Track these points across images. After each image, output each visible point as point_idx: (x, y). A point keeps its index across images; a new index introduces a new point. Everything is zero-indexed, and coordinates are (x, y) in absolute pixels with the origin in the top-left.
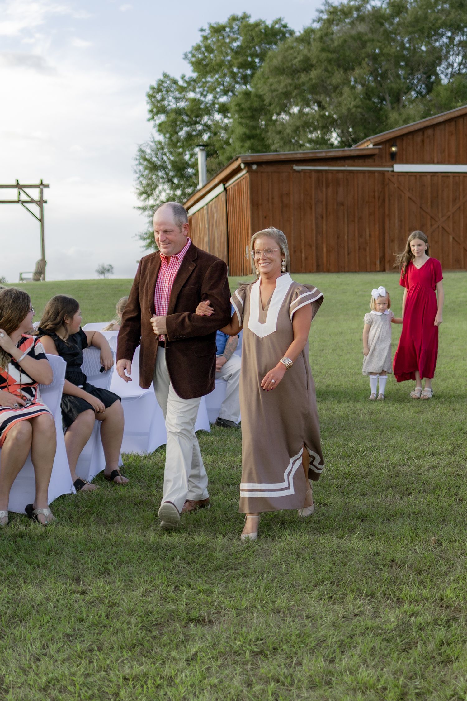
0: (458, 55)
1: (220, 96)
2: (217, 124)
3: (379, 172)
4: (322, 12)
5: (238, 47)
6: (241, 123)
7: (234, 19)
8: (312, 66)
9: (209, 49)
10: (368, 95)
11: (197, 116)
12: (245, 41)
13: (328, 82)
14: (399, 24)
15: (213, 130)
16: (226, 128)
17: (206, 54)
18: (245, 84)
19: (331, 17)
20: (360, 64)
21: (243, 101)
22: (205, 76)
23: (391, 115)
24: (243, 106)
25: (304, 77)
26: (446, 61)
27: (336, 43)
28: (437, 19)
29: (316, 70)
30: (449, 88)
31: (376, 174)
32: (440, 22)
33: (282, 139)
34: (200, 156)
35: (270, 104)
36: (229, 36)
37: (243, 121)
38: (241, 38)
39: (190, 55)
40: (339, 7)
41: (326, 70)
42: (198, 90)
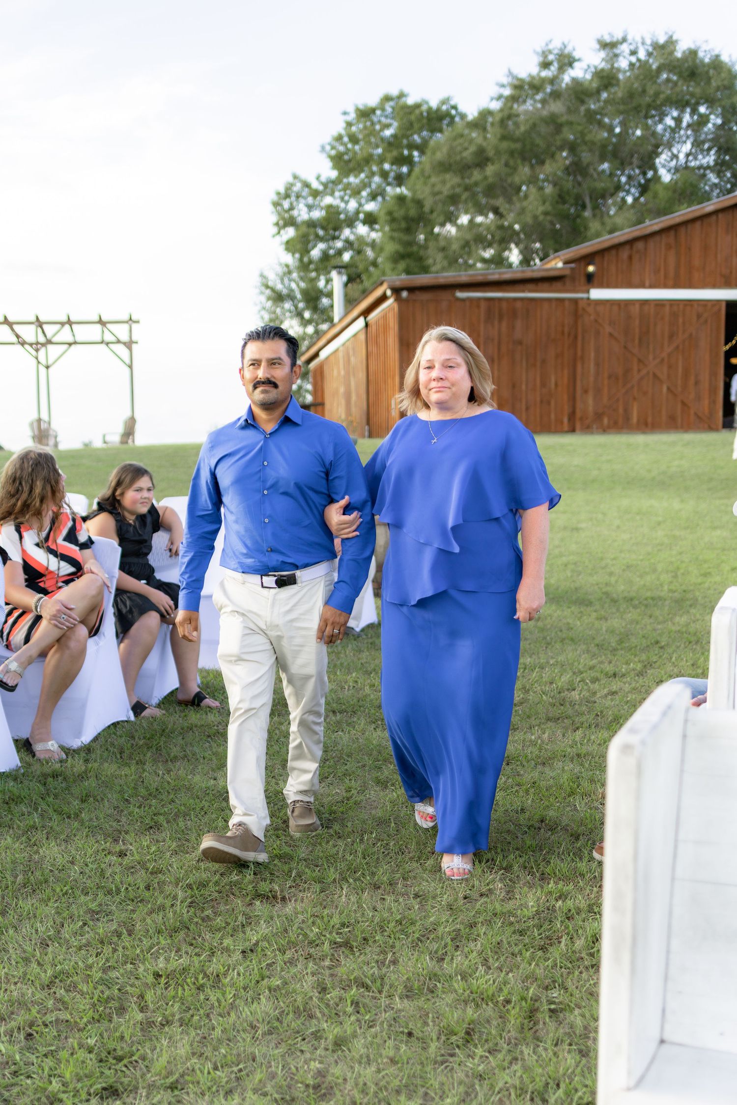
0: (685, 142)
1: (367, 201)
2: (360, 239)
3: (570, 300)
4: (503, 86)
5: (392, 136)
6: (392, 238)
7: (387, 98)
8: (488, 159)
9: (354, 139)
10: (561, 197)
11: (335, 229)
12: (400, 128)
13: (509, 180)
14: (606, 102)
15: (356, 246)
16: (373, 244)
17: (350, 146)
18: (400, 185)
19: (517, 92)
20: (553, 156)
21: (396, 208)
22: (347, 176)
23: (591, 225)
24: (396, 215)
25: (477, 175)
26: (670, 149)
27: (523, 128)
28: (657, 94)
29: (493, 164)
30: (672, 187)
31: (567, 303)
32: (662, 96)
33: (446, 257)
34: (338, 281)
35: (432, 212)
36: (379, 122)
37: (396, 235)
38: (395, 124)
39: (328, 148)
40: (528, 79)
41: (507, 165)
42: (337, 194)
